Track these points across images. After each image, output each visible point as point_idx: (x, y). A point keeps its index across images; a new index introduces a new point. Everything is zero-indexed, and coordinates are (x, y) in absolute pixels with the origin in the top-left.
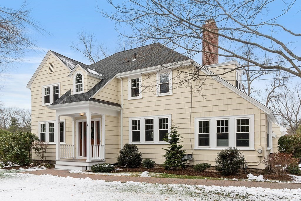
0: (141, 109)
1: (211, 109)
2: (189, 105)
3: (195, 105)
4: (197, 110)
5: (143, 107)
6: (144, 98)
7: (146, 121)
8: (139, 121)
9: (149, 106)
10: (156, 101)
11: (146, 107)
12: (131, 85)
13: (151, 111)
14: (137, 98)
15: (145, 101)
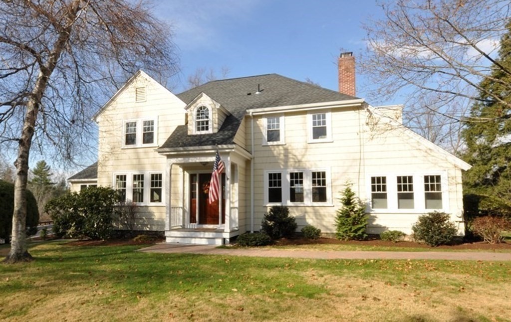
5: (286, 156)
6: (287, 145)
7: (292, 174)
8: (280, 175)
9: (295, 156)
10: (306, 149)
11: (290, 156)
12: (266, 126)
13: (299, 161)
14: (275, 143)
15: (289, 148)
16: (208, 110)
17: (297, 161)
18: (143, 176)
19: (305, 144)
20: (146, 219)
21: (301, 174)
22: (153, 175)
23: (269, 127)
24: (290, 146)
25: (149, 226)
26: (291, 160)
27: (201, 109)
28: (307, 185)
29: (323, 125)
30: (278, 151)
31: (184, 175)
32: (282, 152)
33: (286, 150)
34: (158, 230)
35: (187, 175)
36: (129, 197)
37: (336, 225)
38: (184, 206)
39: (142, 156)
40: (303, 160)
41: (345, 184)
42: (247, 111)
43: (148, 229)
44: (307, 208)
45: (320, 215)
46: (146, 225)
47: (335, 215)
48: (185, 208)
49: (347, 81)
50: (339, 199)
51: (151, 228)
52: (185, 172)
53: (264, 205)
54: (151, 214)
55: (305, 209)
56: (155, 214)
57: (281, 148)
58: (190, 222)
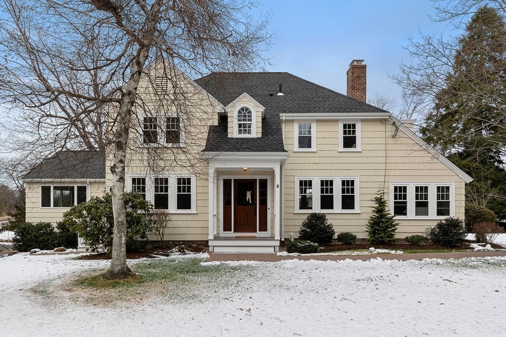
0: (316, 166)
1: (409, 173)
2: (383, 166)
3: (390, 166)
4: (392, 172)
5: (318, 163)
6: (319, 152)
7: (322, 182)
8: (310, 182)
9: (326, 163)
10: (337, 157)
11: (322, 164)
12: (298, 132)
13: (330, 169)
14: (307, 150)
16: (250, 112)
17: (328, 168)
18: (167, 180)
19: (336, 152)
20: (173, 227)
21: (331, 182)
22: (179, 180)
23: (300, 132)
24: (321, 153)
27: (243, 111)
29: (353, 134)
35: (221, 180)
37: (367, 231)
41: (377, 193)
42: (281, 114)
46: (173, 235)
47: (367, 222)
48: (219, 216)
49: (359, 89)
50: (373, 207)
52: (219, 177)
53: (295, 212)
58: (225, 230)
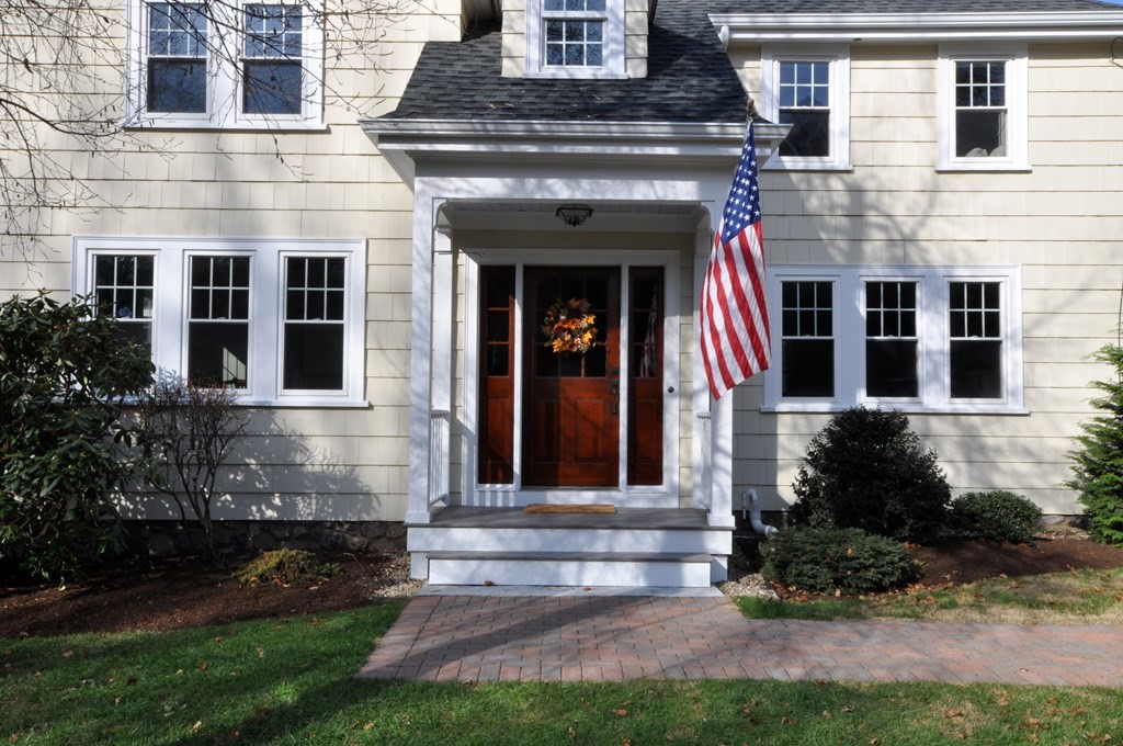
5: (856, 215)
6: (859, 173)
7: (872, 289)
8: (825, 290)
9: (889, 216)
10: (933, 192)
11: (873, 218)
12: (776, 92)
13: (908, 240)
14: (815, 162)
15: (870, 185)
17: (896, 236)
18: (242, 265)
19: (928, 173)
20: (263, 465)
21: (909, 290)
22: (295, 265)
23: (786, 95)
24: (873, 177)
25: (277, 501)
26: (877, 234)
28: (933, 332)
29: (993, 103)
30: (828, 197)
31: (455, 267)
32: (842, 199)
33: (856, 191)
34: (322, 517)
35: (470, 269)
36: (170, 359)
38: (453, 407)
39: (245, 167)
40: (923, 234)
42: (713, 19)
43: (270, 514)
44: (934, 421)
45: (982, 449)
46: (264, 496)
48: (460, 417)
51: (289, 506)
52: (463, 257)
53: (766, 407)
54: (290, 443)
55: (927, 425)
56: (311, 444)
57: (836, 183)
58: (483, 478)
